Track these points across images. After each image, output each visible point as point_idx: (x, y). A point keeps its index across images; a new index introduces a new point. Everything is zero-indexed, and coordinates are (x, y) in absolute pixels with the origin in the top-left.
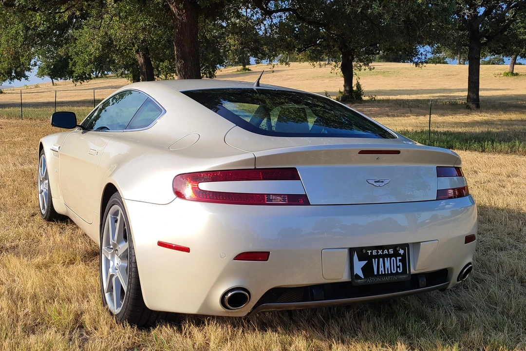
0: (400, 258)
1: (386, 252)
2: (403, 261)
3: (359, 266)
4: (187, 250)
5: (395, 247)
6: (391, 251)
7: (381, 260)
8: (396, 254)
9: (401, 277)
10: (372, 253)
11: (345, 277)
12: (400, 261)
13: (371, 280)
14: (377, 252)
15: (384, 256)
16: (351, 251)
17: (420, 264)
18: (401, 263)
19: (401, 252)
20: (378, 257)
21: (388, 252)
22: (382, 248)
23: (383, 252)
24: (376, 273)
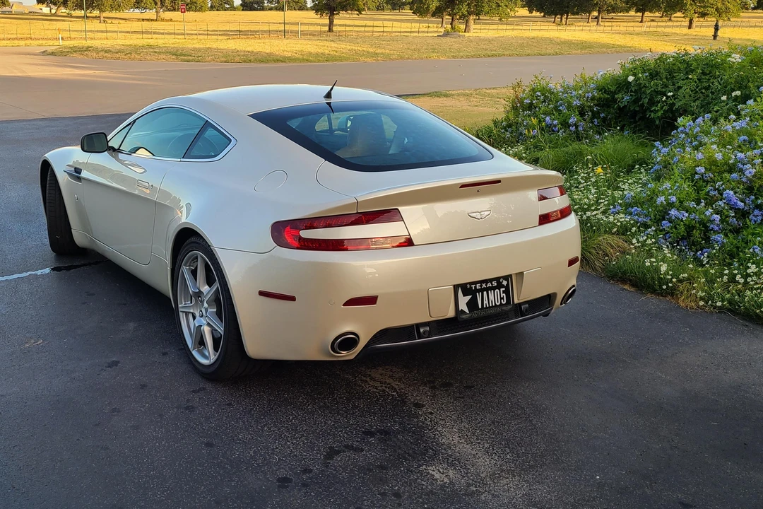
0: (504, 289)
1: (489, 285)
2: (507, 292)
3: (464, 301)
4: (292, 299)
5: (497, 279)
6: (495, 284)
7: (485, 293)
8: (500, 286)
9: (504, 308)
10: (475, 287)
11: (451, 313)
12: (504, 292)
13: (476, 314)
14: (481, 286)
15: (487, 289)
16: (456, 287)
17: (524, 294)
18: (504, 295)
19: (505, 283)
20: (482, 290)
21: (492, 284)
22: (486, 281)
23: (486, 285)
24: (480, 307)
